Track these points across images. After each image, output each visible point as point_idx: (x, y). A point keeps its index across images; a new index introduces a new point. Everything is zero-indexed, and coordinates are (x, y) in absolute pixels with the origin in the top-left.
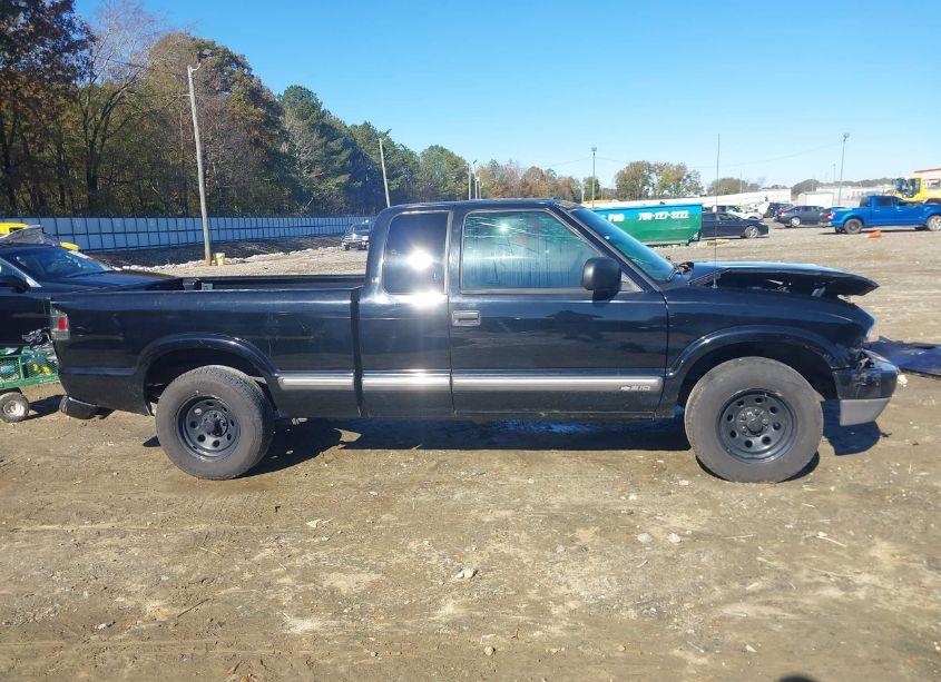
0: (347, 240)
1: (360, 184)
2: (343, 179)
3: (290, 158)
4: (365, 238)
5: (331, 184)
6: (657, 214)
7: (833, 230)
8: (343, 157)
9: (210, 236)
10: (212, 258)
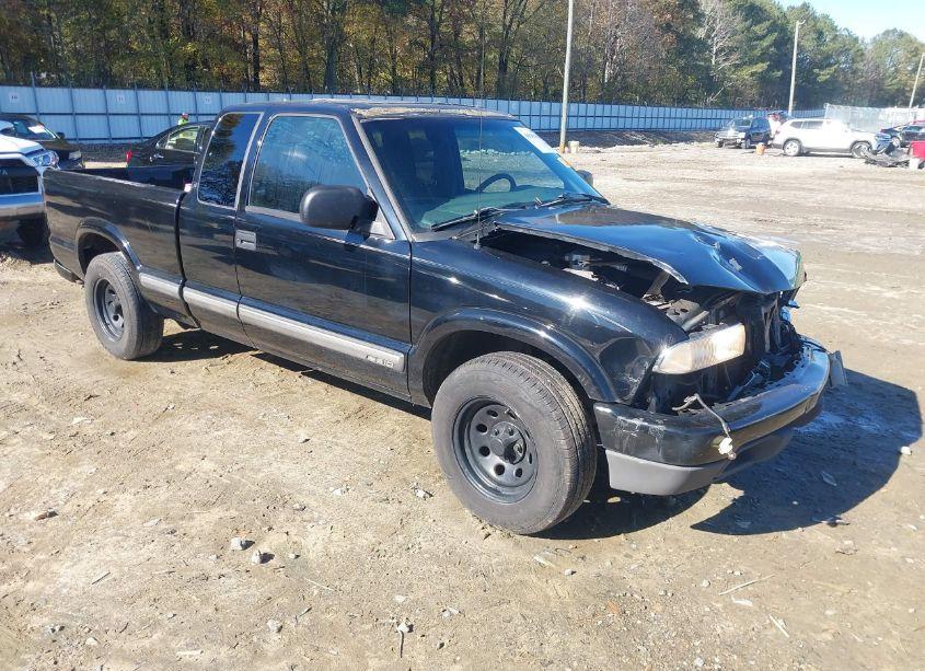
0: (721, 135)
1: (780, 73)
2: (760, 67)
3: (703, 45)
4: (743, 135)
5: (745, 73)
8: (765, 43)
9: (567, 123)
10: (566, 144)
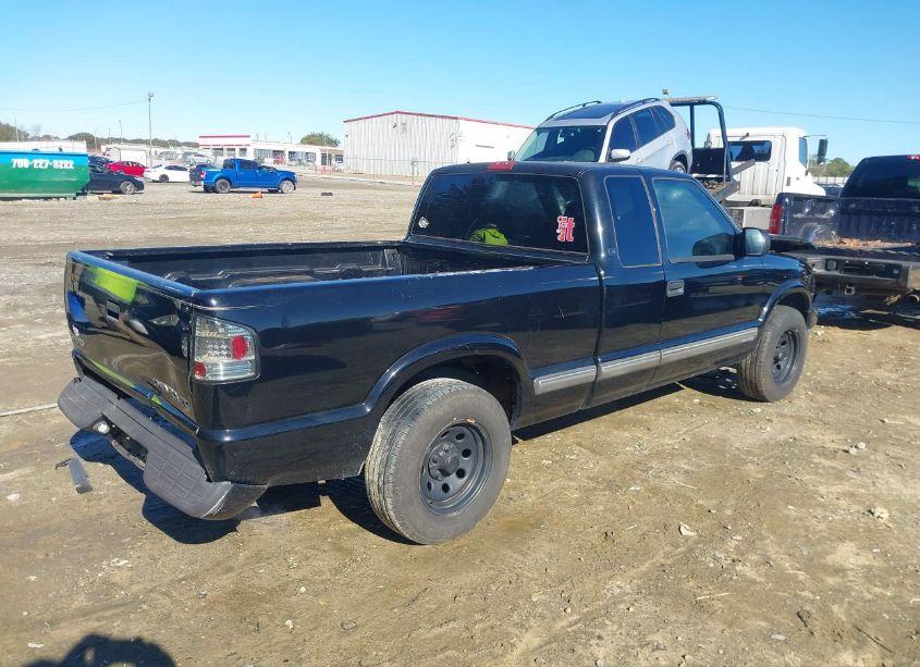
6: (36, 162)
7: (201, 188)
